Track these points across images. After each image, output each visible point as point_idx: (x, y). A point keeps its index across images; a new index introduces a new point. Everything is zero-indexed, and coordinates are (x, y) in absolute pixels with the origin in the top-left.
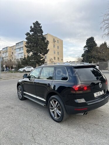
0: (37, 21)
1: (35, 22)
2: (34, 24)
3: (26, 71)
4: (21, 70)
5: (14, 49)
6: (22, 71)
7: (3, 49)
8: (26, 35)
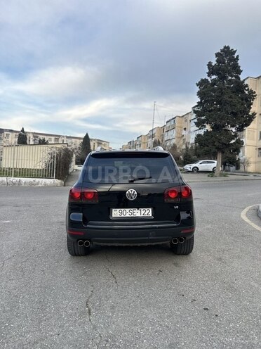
0: (225, 47)
1: (220, 51)
2: (217, 55)
3: (200, 169)
4: (189, 167)
5: (189, 119)
6: (191, 170)
7: (167, 122)
8: (197, 85)
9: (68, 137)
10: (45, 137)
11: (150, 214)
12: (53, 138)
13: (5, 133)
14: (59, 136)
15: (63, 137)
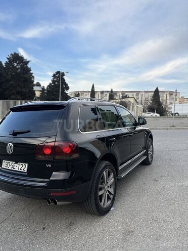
9: (145, 92)
10: (129, 93)
11: (26, 169)
12: (135, 94)
13: (105, 93)
14: (139, 92)
15: (142, 92)
